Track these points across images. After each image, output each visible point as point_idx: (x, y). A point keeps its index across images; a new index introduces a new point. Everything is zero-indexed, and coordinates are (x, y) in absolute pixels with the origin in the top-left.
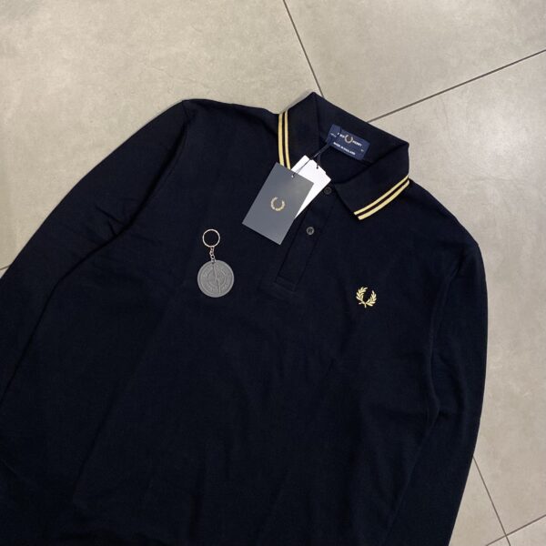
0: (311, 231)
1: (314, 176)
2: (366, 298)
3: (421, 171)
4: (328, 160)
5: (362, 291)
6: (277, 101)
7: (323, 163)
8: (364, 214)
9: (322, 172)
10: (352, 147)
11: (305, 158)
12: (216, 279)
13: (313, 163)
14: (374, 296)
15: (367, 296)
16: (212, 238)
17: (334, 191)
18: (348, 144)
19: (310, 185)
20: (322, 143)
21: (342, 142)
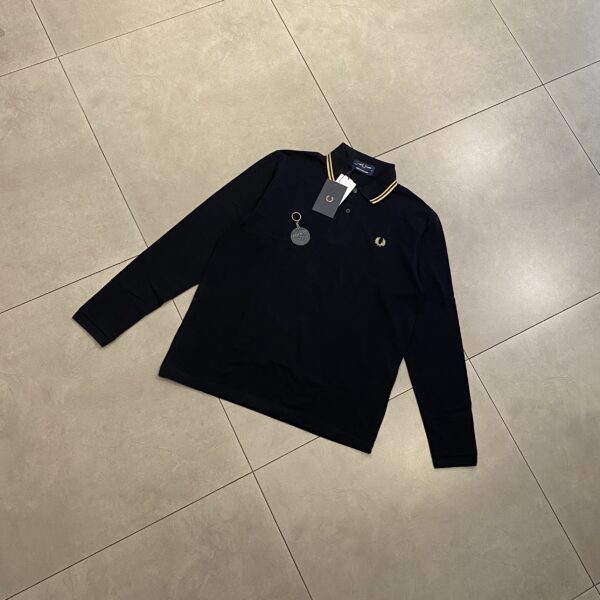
0: (348, 211)
1: (348, 184)
2: (380, 242)
3: (403, 179)
4: (353, 176)
5: (377, 240)
6: (326, 150)
7: (351, 177)
8: (374, 201)
9: (351, 181)
10: (366, 170)
11: (342, 175)
12: (300, 236)
13: (346, 177)
14: (384, 241)
15: (380, 241)
16: (297, 217)
17: (359, 191)
18: (363, 168)
19: (346, 188)
20: (350, 168)
21: (360, 167)
